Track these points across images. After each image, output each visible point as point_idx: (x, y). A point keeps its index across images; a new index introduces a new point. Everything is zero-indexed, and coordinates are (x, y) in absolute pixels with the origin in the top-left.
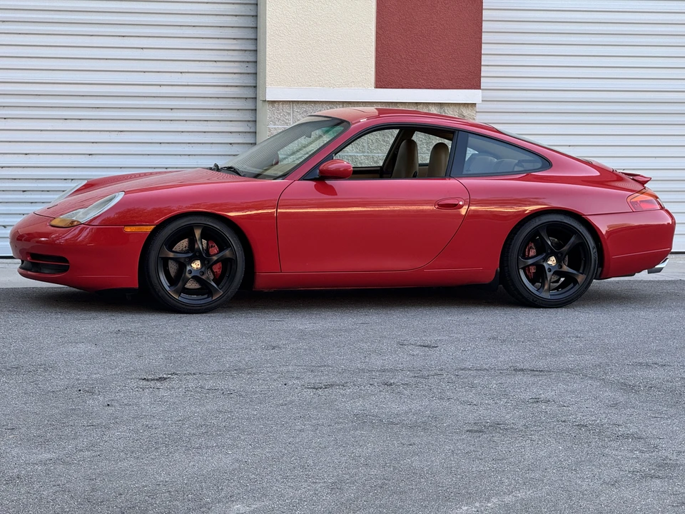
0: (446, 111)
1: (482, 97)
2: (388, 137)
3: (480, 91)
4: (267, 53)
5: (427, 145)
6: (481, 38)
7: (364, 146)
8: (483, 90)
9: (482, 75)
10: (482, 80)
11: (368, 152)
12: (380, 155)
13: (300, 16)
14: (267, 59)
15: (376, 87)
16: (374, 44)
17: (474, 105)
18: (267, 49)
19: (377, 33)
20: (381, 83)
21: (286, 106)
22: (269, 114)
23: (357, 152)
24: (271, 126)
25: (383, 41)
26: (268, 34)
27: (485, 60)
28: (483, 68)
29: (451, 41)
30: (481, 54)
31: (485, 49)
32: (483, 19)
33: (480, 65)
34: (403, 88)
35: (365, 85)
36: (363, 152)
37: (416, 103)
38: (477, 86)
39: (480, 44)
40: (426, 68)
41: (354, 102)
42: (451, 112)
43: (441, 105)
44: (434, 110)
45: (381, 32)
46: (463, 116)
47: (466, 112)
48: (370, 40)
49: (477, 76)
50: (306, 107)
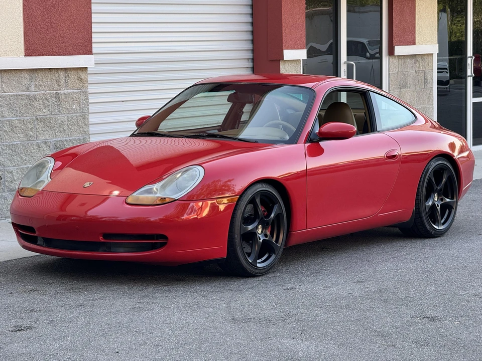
0: (69, 75)
1: (95, 61)
2: (33, 101)
3: (93, 56)
6: (91, 9)
7: (17, 111)
8: (95, 54)
9: (93, 41)
10: (94, 45)
11: (20, 116)
12: (28, 118)
15: (26, 55)
16: (22, 15)
19: (24, 5)
20: (28, 51)
23: (13, 117)
25: (28, 13)
27: (95, 28)
29: (73, 11)
30: (91, 23)
31: (95, 18)
33: (91, 33)
34: (43, 55)
35: (18, 53)
36: (17, 116)
37: (50, 69)
38: (89, 52)
39: (90, 13)
40: (57, 36)
41: (8, 70)
42: (73, 76)
43: (65, 69)
44: (62, 74)
45: (26, 4)
46: (80, 79)
47: (83, 75)
48: (19, 11)
49: (90, 43)
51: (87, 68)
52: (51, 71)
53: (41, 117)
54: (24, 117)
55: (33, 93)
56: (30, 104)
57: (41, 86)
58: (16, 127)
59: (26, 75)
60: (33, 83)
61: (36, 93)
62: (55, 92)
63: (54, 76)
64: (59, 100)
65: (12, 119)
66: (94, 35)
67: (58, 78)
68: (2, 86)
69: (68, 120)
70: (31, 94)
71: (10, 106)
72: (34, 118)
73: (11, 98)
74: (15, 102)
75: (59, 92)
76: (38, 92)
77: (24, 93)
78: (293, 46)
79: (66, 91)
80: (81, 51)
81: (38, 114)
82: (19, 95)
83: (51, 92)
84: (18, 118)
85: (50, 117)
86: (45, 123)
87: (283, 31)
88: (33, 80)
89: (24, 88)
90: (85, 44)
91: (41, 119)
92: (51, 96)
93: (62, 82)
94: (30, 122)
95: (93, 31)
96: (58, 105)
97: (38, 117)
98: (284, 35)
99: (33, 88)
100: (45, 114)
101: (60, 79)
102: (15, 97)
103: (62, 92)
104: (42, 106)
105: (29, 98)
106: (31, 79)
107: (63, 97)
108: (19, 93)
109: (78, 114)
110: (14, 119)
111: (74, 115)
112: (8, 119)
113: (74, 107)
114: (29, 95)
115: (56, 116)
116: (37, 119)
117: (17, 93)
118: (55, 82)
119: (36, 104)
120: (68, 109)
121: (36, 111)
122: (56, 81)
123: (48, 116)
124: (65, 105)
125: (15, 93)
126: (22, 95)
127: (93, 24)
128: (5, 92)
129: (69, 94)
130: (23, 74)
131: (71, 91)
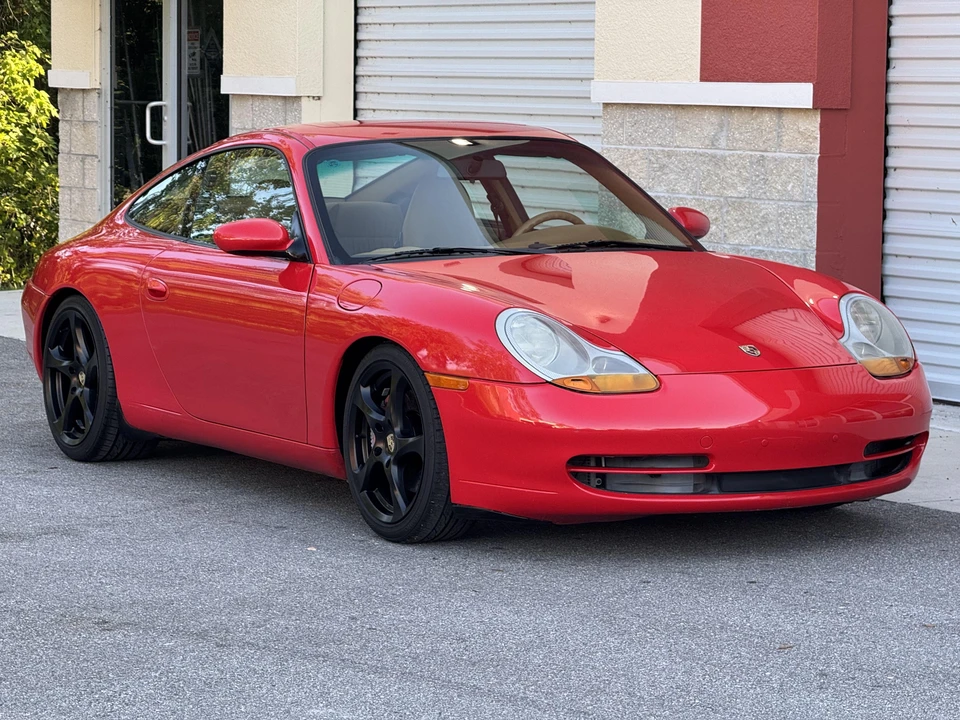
7: (694, 183)
11: (699, 194)
12: (712, 199)
15: (703, 79)
20: (709, 73)
21: (619, 113)
23: (688, 193)
24: (605, 146)
42: (789, 126)
43: (780, 111)
44: (772, 120)
50: (638, 115)
53: (732, 200)
54: (707, 196)
55: (722, 152)
56: (715, 174)
57: (736, 139)
59: (714, 118)
60: (724, 133)
61: (727, 153)
62: (758, 153)
64: (767, 172)
65: (686, 197)
69: (778, 212)
70: (719, 152)
71: (685, 173)
72: (722, 199)
73: (688, 158)
74: (694, 165)
75: (765, 154)
76: (731, 152)
77: (706, 151)
79: (778, 154)
80: (795, 75)
81: (727, 192)
82: (700, 154)
83: (753, 153)
84: (697, 197)
85: (750, 204)
86: (741, 213)
88: (725, 129)
89: (707, 142)
90: (803, 61)
91: (733, 204)
92: (753, 162)
93: (772, 135)
94: (714, 207)
96: (764, 181)
97: (729, 200)
99: (723, 143)
100: (740, 196)
102: (696, 157)
103: (770, 155)
104: (736, 180)
105: (716, 161)
106: (722, 127)
107: (771, 166)
108: (701, 151)
109: (797, 204)
110: (689, 197)
111: (790, 204)
112: (681, 196)
113: (790, 188)
114: (715, 156)
115: (759, 202)
116: (728, 203)
117: (698, 150)
118: (758, 134)
119: (726, 174)
120: (779, 191)
121: (725, 188)
122: (761, 132)
123: (746, 200)
124: (775, 182)
125: (694, 150)
126: (704, 155)
128: (678, 147)
129: (782, 161)
130: (706, 115)
131: (787, 155)
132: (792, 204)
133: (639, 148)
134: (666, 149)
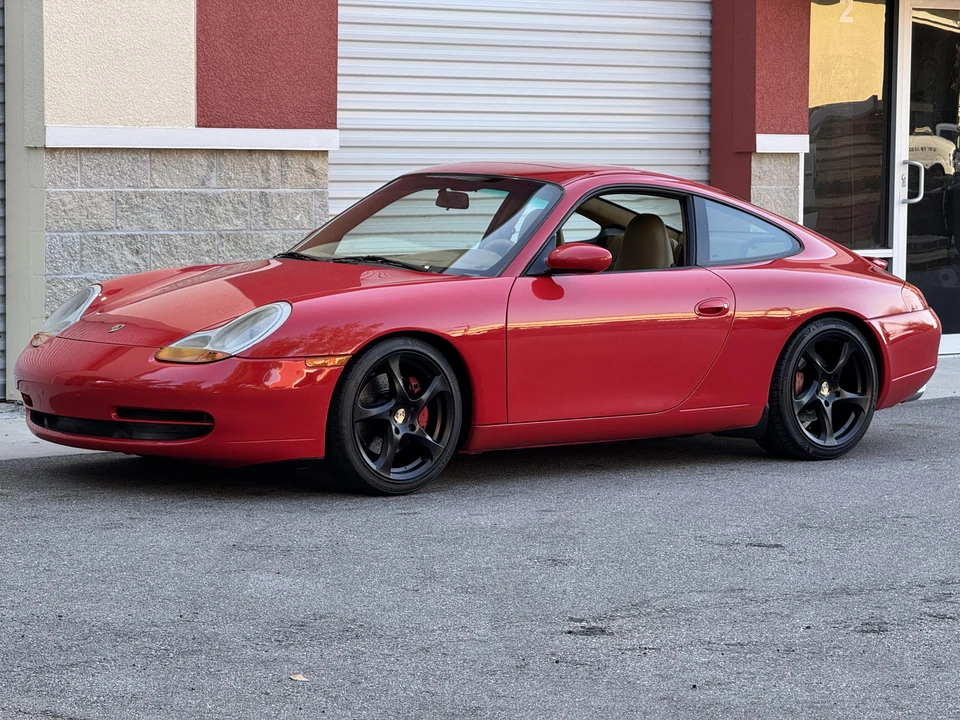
0: (290, 163)
1: (340, 141)
2: (213, 205)
3: (337, 131)
4: (45, 71)
5: (264, 215)
6: (336, 49)
7: (180, 220)
8: (341, 129)
9: (338, 106)
10: (339, 114)
11: (185, 230)
12: (202, 233)
13: (92, 9)
14: (46, 78)
15: (198, 126)
16: (193, 56)
17: (325, 153)
18: (45, 64)
19: (198, 39)
20: (206, 119)
21: (71, 157)
22: (47, 170)
23: (171, 230)
24: (51, 190)
25: (206, 53)
26: (46, 40)
27: (343, 84)
28: (339, 96)
29: (298, 53)
30: (336, 75)
31: (343, 66)
32: (339, 20)
33: (336, 92)
34: (234, 127)
35: (183, 122)
36: (179, 229)
37: (250, 151)
38: (332, 124)
39: (334, 58)
40: (265, 95)
41: (165, 149)
42: (296, 165)
43: (282, 153)
44: (274, 161)
45: (203, 38)
46: (312, 171)
47: (317, 164)
48: (188, 50)
49: (332, 108)
50: (99, 158)
51: (327, 151)
52: (251, 155)
53: (228, 232)
54: (195, 230)
55: (213, 191)
56: (207, 211)
57: (230, 179)
58: (176, 248)
59: (202, 160)
60: (214, 174)
61: (220, 191)
62: (258, 190)
63: (258, 163)
64: (268, 206)
65: (169, 233)
66: (340, 97)
67: (265, 167)
68: (152, 176)
69: (283, 240)
70: (210, 192)
71: (167, 212)
72: (214, 233)
73: (168, 197)
74: (177, 204)
75: (267, 191)
76: (224, 190)
77: (196, 190)
78: (778, 129)
79: (281, 190)
80: (313, 123)
81: (221, 226)
82: (185, 194)
83: (252, 190)
84: (182, 232)
85: (248, 234)
86: (236, 244)
87: (757, 101)
88: (214, 170)
89: (196, 182)
90: (322, 110)
91: (228, 236)
92: (251, 198)
93: (274, 174)
94: (206, 240)
95: (338, 89)
96: (264, 214)
97: (223, 233)
98: (758, 107)
99: (214, 182)
100: (238, 228)
101: (268, 168)
102: (178, 196)
103: (273, 191)
104: (231, 214)
105: (205, 199)
106: (211, 168)
107: (274, 200)
108: (186, 190)
110: (172, 233)
111: (297, 232)
112: (162, 233)
113: (297, 218)
114: (206, 195)
115: (260, 233)
116: (221, 236)
117: (182, 190)
118: (259, 174)
119: (219, 210)
120: (284, 222)
121: (219, 223)
122: (262, 172)
123: (245, 232)
124: (279, 214)
125: (177, 190)
126: (190, 194)
127: (339, 78)
128: (156, 187)
129: (287, 196)
130: (194, 158)
131: (292, 191)
132: (301, 232)
133: (102, 190)
134: (140, 190)
